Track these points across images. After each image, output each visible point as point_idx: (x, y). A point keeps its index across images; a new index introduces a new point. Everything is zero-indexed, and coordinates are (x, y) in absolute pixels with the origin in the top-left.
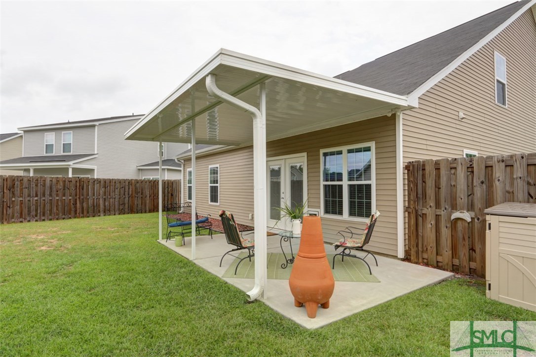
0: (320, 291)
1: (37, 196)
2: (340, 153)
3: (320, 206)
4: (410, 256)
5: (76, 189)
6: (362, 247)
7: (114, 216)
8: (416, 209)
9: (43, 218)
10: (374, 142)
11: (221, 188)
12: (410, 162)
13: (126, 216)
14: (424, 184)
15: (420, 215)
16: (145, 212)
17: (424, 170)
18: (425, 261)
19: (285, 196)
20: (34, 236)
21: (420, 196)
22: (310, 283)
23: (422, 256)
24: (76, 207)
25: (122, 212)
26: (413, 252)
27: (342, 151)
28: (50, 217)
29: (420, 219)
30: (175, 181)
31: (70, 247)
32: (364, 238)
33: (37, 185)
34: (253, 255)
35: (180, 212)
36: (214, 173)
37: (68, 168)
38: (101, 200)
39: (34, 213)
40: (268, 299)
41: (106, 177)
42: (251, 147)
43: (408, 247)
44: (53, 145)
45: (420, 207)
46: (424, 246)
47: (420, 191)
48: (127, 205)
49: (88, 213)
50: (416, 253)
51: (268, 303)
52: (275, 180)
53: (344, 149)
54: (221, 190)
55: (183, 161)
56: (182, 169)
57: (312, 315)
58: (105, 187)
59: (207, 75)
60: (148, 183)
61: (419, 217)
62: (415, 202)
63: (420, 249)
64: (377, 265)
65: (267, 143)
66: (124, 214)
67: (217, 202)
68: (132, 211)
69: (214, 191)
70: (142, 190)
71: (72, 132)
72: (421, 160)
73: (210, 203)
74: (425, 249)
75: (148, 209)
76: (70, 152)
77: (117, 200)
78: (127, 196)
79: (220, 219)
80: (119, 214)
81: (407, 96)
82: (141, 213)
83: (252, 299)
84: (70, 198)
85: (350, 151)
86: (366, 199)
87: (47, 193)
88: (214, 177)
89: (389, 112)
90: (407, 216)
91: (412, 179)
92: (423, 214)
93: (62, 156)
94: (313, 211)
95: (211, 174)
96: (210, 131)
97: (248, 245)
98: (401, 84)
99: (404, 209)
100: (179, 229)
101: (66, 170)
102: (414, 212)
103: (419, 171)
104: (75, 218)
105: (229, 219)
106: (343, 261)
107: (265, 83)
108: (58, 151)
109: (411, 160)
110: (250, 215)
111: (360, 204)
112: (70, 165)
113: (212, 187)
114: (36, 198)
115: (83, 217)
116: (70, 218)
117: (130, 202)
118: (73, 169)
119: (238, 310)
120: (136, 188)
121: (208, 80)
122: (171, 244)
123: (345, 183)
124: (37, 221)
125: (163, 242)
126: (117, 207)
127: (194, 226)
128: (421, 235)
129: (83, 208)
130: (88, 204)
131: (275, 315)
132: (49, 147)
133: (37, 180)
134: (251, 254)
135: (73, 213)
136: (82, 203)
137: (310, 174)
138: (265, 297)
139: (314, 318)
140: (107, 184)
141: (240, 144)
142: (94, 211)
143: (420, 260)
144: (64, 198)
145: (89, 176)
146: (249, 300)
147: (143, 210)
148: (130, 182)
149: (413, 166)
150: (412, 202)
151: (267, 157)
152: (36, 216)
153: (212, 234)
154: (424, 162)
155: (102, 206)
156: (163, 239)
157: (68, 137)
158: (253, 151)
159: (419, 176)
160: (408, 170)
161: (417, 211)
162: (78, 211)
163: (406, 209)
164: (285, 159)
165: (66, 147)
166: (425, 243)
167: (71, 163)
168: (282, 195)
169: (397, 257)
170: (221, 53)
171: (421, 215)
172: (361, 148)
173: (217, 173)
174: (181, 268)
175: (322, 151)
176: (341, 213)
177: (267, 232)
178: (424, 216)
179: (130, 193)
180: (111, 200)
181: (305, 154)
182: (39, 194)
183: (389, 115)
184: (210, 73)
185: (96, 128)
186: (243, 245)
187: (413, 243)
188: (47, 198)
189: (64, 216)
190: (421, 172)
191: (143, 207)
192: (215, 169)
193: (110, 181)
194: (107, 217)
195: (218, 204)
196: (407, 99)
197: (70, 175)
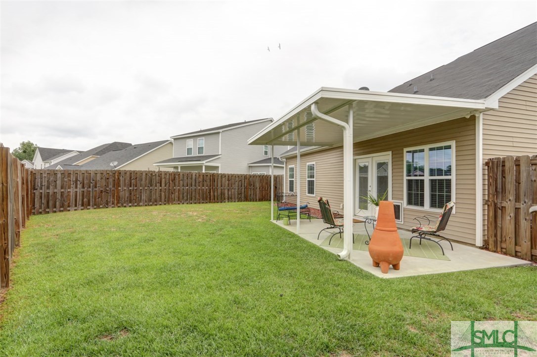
0: (391, 255)
1: (187, 186)
2: (422, 151)
3: (403, 198)
4: (488, 245)
5: (210, 181)
6: (435, 232)
7: (234, 203)
8: (494, 202)
9: (191, 202)
10: (455, 141)
11: (317, 181)
12: (490, 159)
13: (243, 203)
14: (504, 179)
15: (499, 208)
16: (256, 201)
17: (503, 166)
18: (504, 250)
19: (372, 189)
20: (191, 213)
21: (499, 189)
22: (383, 248)
23: (501, 246)
24: (210, 195)
25: (240, 200)
26: (491, 242)
27: (424, 149)
28: (195, 202)
29: (499, 212)
30: (278, 176)
31: (215, 220)
32: (438, 224)
33: (187, 178)
34: (343, 232)
35: (283, 201)
36: (311, 169)
37: (202, 166)
38: (226, 190)
39: (185, 198)
40: (353, 260)
41: (229, 173)
42: (342, 147)
43: (488, 237)
44: (191, 148)
45: (499, 201)
46: (503, 236)
47: (499, 186)
48: (243, 195)
49: (218, 199)
50: (495, 243)
51: (352, 262)
52: (364, 176)
53: (426, 147)
54: (317, 184)
55: (285, 160)
56: (284, 166)
57: (385, 272)
58: (229, 180)
59: (312, 104)
60: (258, 177)
61: (498, 209)
62: (494, 196)
63: (499, 239)
64: (452, 250)
65: (354, 144)
66: (241, 201)
67: (313, 194)
68: (247, 199)
69: (311, 184)
70: (254, 183)
71: (204, 138)
72: (501, 157)
73: (307, 194)
74: (504, 239)
75: (258, 199)
76: (203, 153)
77: (236, 190)
78: (243, 188)
79: (318, 204)
80: (238, 201)
81: (484, 99)
82: (253, 201)
83: (341, 258)
84: (207, 188)
85: (431, 149)
86: (446, 193)
87: (193, 184)
88: (311, 173)
89: (468, 114)
90: (486, 208)
91: (491, 175)
92: (502, 207)
93: (197, 157)
94: (397, 202)
95: (308, 170)
96: (308, 134)
97: (339, 224)
98: (485, 86)
99: (483, 202)
100: (286, 213)
101: (200, 167)
102: (493, 204)
103: (498, 168)
104: (210, 203)
105: (325, 204)
106: (420, 244)
107: (352, 104)
108: (195, 153)
109: (492, 157)
110: (341, 205)
111: (441, 197)
112: (203, 164)
113: (309, 181)
114: (187, 188)
115: (214, 202)
116: (207, 203)
117: (246, 193)
118: (205, 166)
119: (331, 263)
120: (249, 182)
121: (313, 107)
122: (281, 223)
123: (427, 178)
124: (187, 203)
125: (275, 222)
126: (236, 196)
127: (298, 210)
128: (500, 226)
129: (214, 196)
130: (217, 193)
131: (358, 268)
132: (189, 150)
133: (188, 175)
134: (342, 231)
135: (208, 200)
136: (214, 192)
137: (394, 171)
138: (351, 259)
139: (387, 273)
140: (230, 177)
141: (333, 145)
142: (220, 199)
143: (499, 249)
144: (203, 188)
145: (215, 172)
146: (339, 258)
147: (255, 199)
148: (245, 177)
149: (493, 162)
150: (491, 196)
151: (353, 156)
152: (187, 200)
153: (310, 218)
154: (504, 158)
155: (226, 195)
156: (274, 219)
157: (201, 142)
158: (343, 151)
159: (498, 172)
160: (488, 167)
161: (495, 205)
162: (212, 198)
163: (486, 202)
164: (372, 157)
165: (200, 149)
166: (504, 234)
167: (204, 162)
168: (369, 189)
169: (475, 245)
170: (322, 90)
171: (501, 208)
172: (442, 147)
173: (313, 170)
174: (290, 238)
175: (405, 150)
176: (422, 204)
177: (354, 220)
178: (504, 209)
179: (246, 185)
180: (233, 190)
181: (390, 153)
182: (189, 184)
183: (468, 117)
184: (314, 103)
185: (220, 134)
186: (336, 224)
187: (492, 233)
188: (194, 188)
189: (203, 201)
190: (501, 168)
191: (255, 197)
192: (312, 166)
193: (232, 175)
194: (230, 203)
195: (314, 195)
196: (484, 102)
197: (204, 171)
